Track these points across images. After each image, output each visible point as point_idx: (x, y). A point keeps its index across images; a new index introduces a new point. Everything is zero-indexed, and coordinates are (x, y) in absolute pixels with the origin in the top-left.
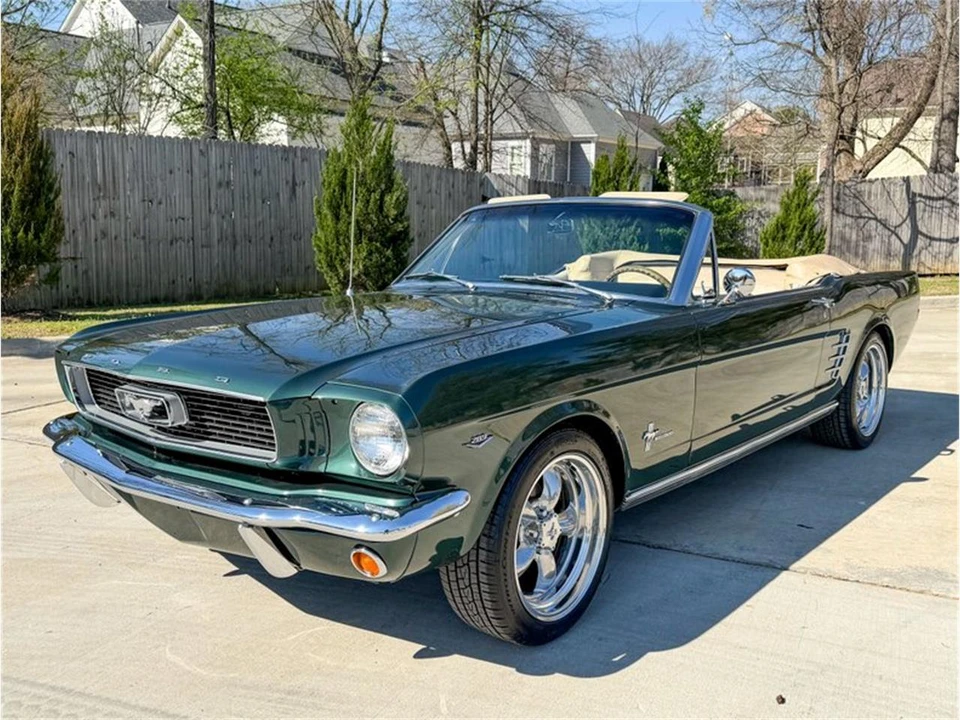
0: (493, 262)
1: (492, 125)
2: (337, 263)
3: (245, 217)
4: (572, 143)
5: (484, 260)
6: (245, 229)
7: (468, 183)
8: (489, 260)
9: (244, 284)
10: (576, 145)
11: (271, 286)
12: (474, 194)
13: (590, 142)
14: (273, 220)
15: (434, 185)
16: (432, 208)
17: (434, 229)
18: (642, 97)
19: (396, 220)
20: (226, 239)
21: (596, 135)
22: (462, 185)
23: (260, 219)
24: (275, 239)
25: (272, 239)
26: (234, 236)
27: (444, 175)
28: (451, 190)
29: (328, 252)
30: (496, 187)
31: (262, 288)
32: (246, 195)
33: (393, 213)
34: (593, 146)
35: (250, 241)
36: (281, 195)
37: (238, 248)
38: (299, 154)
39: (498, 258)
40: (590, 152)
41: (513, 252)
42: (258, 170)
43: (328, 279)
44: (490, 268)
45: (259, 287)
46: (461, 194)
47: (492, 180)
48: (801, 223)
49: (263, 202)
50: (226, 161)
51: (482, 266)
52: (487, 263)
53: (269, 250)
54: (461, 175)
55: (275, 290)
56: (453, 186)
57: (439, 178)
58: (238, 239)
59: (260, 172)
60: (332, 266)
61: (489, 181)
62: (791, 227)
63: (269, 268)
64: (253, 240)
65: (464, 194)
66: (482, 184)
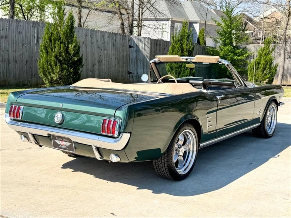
0: (133, 74)
1: (142, 14)
2: (47, 73)
3: (14, 52)
4: (189, 23)
5: (129, 73)
6: (14, 57)
7: (122, 40)
8: (132, 73)
9: (13, 81)
10: (191, 24)
11: (26, 82)
12: (125, 44)
13: (197, 23)
14: (27, 53)
15: (106, 40)
16: (105, 50)
17: (105, 59)
18: (226, 4)
19: (75, 55)
20: (5, 61)
21: (200, 20)
22: (120, 41)
23: (21, 52)
24: (28, 62)
25: (27, 61)
26: (8, 60)
27: (111, 36)
28: (114, 42)
29: (43, 68)
30: (136, 42)
31: (21, 82)
32: (15, 42)
33: (72, 52)
34: (198, 24)
35: (16, 62)
36: (32, 42)
37: (10, 65)
38: (41, 25)
39: (136, 73)
40: (197, 27)
41: (143, 70)
42: (21, 31)
43: (44, 80)
44: (132, 76)
45: (20, 82)
46: (119, 44)
47: (134, 39)
48: (266, 62)
49: (23, 46)
50: (5, 27)
51: (128, 75)
52: (131, 75)
53: (25, 66)
54: (119, 36)
55: (28, 84)
56: (115, 41)
57: (109, 37)
58: (10, 61)
59: (22, 32)
60: (45, 75)
61: (132, 39)
62: (261, 63)
63: (25, 74)
64: (18, 62)
65: (120, 44)
66: (129, 41)
